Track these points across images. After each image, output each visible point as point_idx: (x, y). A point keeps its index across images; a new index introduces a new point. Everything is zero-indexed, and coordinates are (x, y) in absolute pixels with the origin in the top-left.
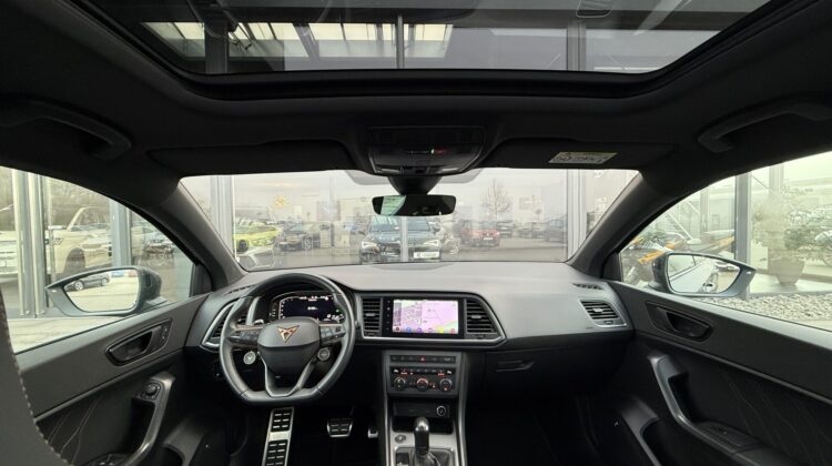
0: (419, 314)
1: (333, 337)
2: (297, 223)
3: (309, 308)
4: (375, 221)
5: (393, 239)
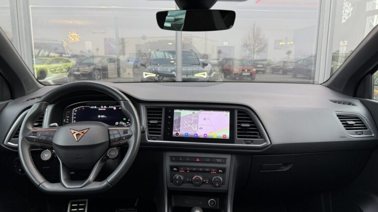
0: (196, 122)
1: (120, 139)
2: (88, 56)
3: (99, 116)
4: (154, 55)
5: (169, 70)
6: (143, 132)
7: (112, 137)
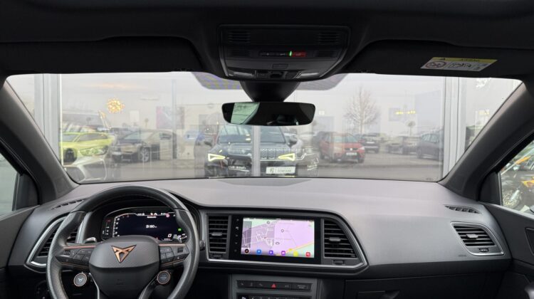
0: (272, 234)
1: (173, 259)
2: (134, 130)
3: (148, 226)
4: (224, 131)
5: (243, 151)
6: (202, 249)
7: (163, 257)
